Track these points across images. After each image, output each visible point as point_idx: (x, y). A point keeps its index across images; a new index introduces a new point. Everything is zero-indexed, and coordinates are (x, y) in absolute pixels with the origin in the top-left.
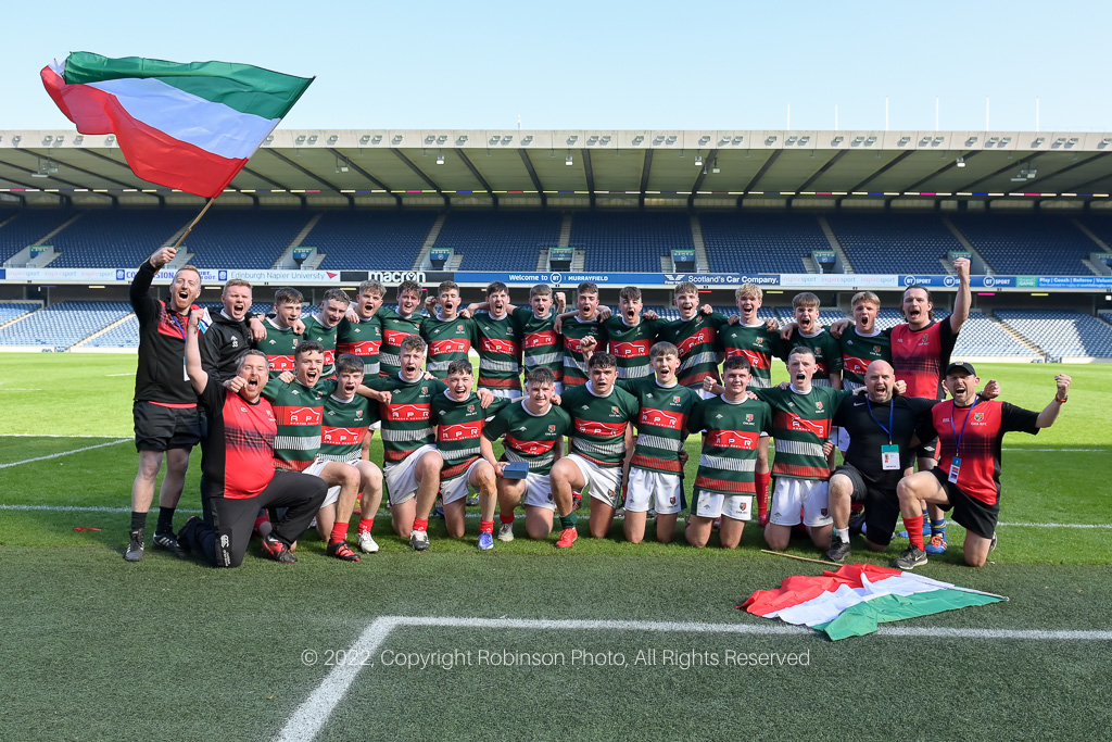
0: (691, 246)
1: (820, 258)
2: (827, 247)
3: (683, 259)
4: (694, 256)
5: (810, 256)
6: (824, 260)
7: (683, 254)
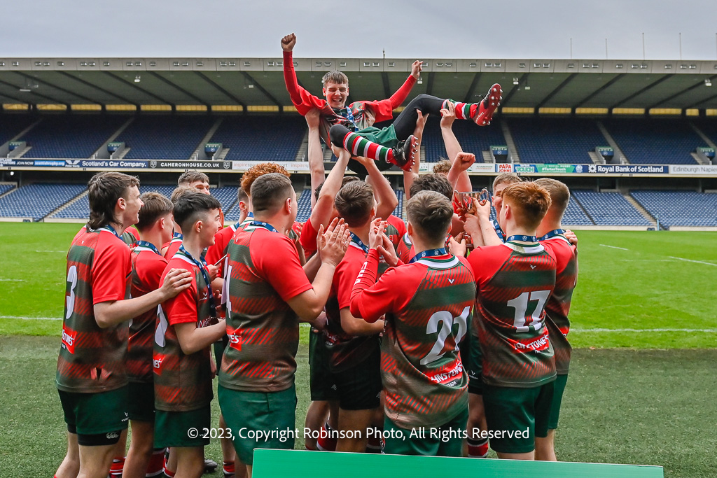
0: (504, 143)
1: (602, 152)
2: (607, 145)
3: (499, 153)
4: (507, 151)
5: (594, 151)
6: (605, 153)
7: (500, 149)
